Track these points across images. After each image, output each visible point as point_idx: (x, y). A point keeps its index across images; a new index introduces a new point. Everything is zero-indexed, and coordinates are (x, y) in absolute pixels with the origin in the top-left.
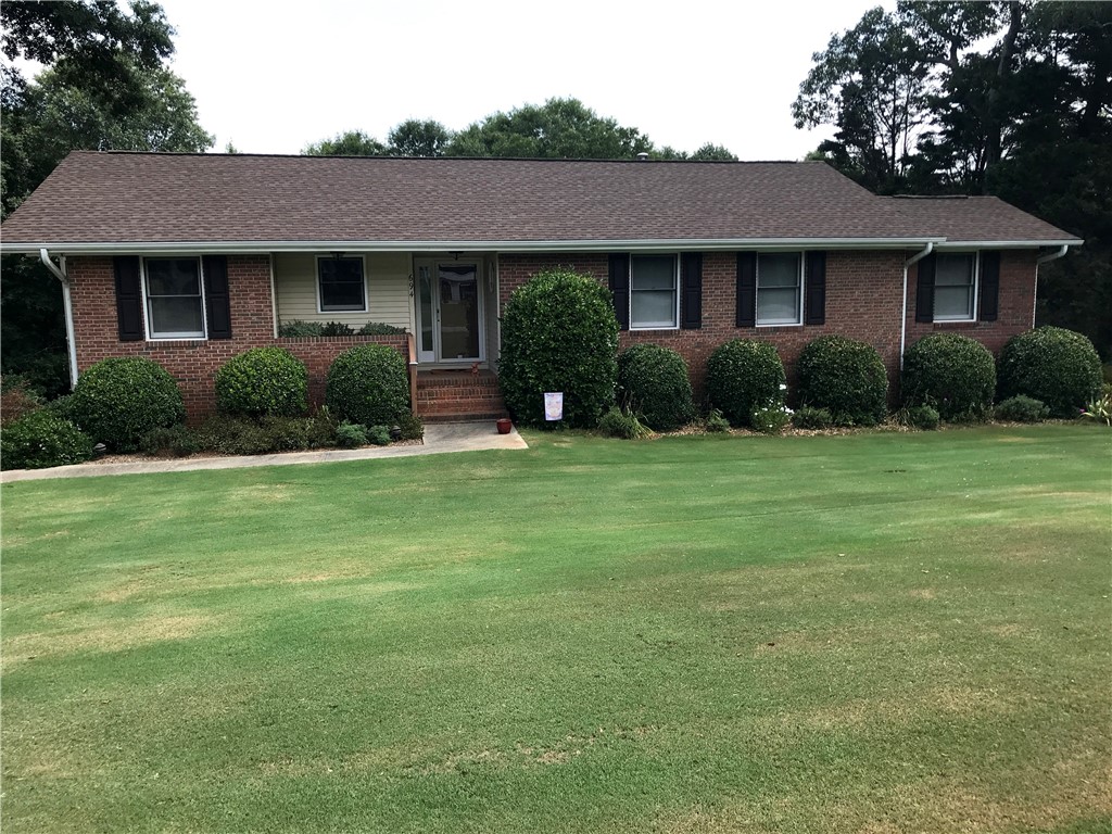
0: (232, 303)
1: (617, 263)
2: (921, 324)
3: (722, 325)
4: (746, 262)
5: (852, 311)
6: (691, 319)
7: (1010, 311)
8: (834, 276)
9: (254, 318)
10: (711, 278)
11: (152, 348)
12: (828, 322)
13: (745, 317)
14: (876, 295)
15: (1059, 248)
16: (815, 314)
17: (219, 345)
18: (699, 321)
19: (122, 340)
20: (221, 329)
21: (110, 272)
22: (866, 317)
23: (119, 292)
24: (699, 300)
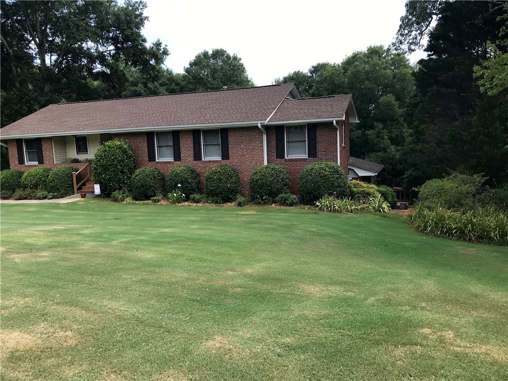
0: (43, 153)
1: (150, 135)
2: (279, 159)
3: (189, 159)
5: (241, 154)
6: (177, 157)
7: (324, 153)
8: (232, 139)
9: (49, 157)
10: (183, 141)
12: (231, 158)
13: (197, 156)
14: (251, 147)
16: (225, 155)
18: (180, 158)
19: (20, 164)
20: (41, 161)
21: (16, 144)
22: (247, 156)
23: (18, 150)
24: (180, 149)
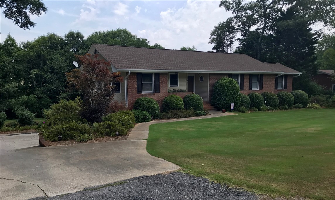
0: (160, 84)
3: (247, 89)
4: (251, 76)
5: (267, 87)
8: (265, 79)
9: (164, 88)
10: (245, 79)
11: (144, 95)
12: (263, 89)
13: (250, 88)
15: (298, 74)
16: (261, 87)
17: (157, 94)
18: (243, 88)
19: (138, 93)
20: (157, 91)
21: (136, 77)
23: (138, 81)
24: (243, 84)
